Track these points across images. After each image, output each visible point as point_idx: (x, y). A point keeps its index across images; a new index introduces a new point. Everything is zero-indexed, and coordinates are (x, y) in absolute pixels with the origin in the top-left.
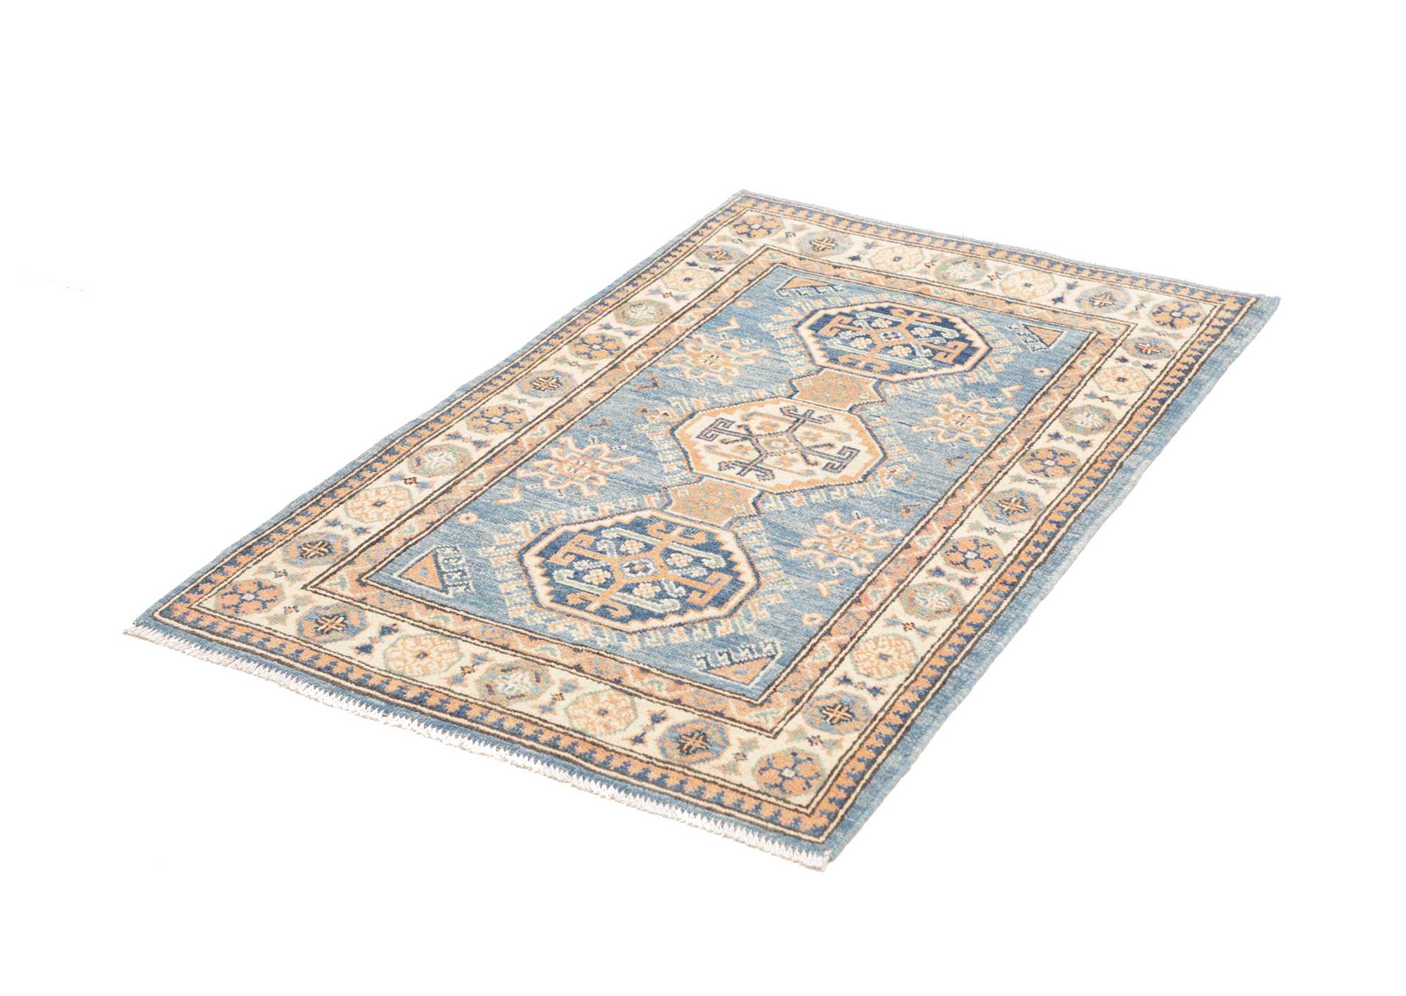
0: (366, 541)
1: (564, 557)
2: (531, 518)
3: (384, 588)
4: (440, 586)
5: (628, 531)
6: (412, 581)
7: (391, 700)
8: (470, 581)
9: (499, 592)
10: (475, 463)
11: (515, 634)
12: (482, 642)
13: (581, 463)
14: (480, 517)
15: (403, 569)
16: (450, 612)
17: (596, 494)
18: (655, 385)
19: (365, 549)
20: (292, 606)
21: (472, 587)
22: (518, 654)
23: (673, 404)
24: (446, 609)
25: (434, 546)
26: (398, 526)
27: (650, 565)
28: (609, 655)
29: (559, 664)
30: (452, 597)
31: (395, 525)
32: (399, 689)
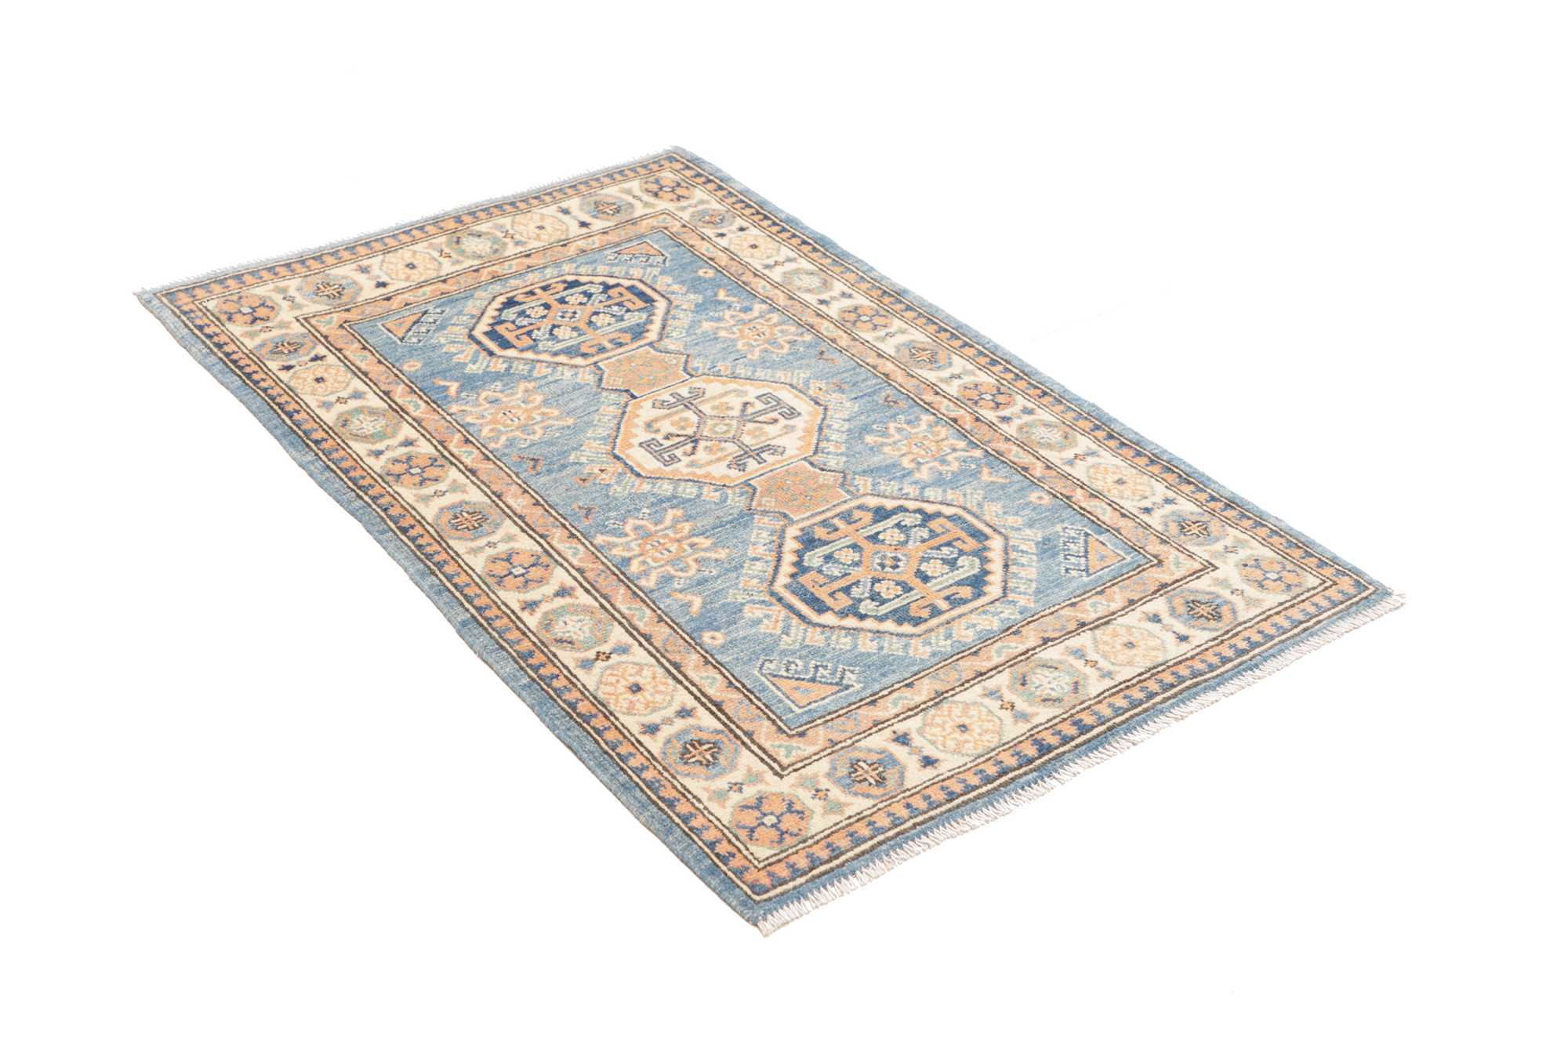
0: (712, 713)
1: (836, 599)
2: (744, 601)
3: (815, 723)
4: (836, 688)
5: (817, 550)
6: (815, 702)
7: (1031, 767)
8: (841, 666)
9: (874, 654)
10: (602, 606)
11: (960, 662)
12: (963, 685)
13: (656, 544)
14: (717, 629)
15: (787, 701)
16: (890, 693)
17: (727, 551)
18: (535, 460)
19: (729, 718)
20: (814, 792)
21: (852, 668)
22: (1000, 669)
23: (583, 460)
24: (880, 694)
25: (756, 673)
26: (694, 684)
27: (890, 555)
28: (1035, 618)
29: (1034, 649)
30: (862, 685)
31: (693, 689)
32: (1016, 757)
